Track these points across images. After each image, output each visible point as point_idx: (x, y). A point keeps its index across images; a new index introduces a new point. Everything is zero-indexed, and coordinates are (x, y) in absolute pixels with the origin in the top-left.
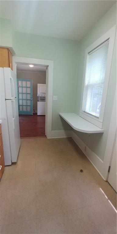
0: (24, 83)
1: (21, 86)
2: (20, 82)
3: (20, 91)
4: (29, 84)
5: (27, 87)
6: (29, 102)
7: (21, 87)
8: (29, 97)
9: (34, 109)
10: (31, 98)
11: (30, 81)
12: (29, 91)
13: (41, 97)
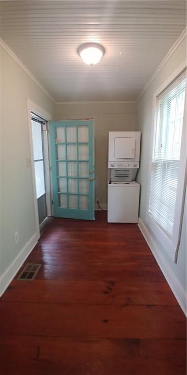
0: (72, 131)
1: (64, 141)
2: (61, 132)
3: (62, 154)
4: (84, 134)
5: (79, 144)
6: (84, 184)
7: (62, 144)
8: (84, 171)
9: (98, 199)
10: (91, 173)
11: (87, 126)
12: (84, 153)
13: (117, 170)
